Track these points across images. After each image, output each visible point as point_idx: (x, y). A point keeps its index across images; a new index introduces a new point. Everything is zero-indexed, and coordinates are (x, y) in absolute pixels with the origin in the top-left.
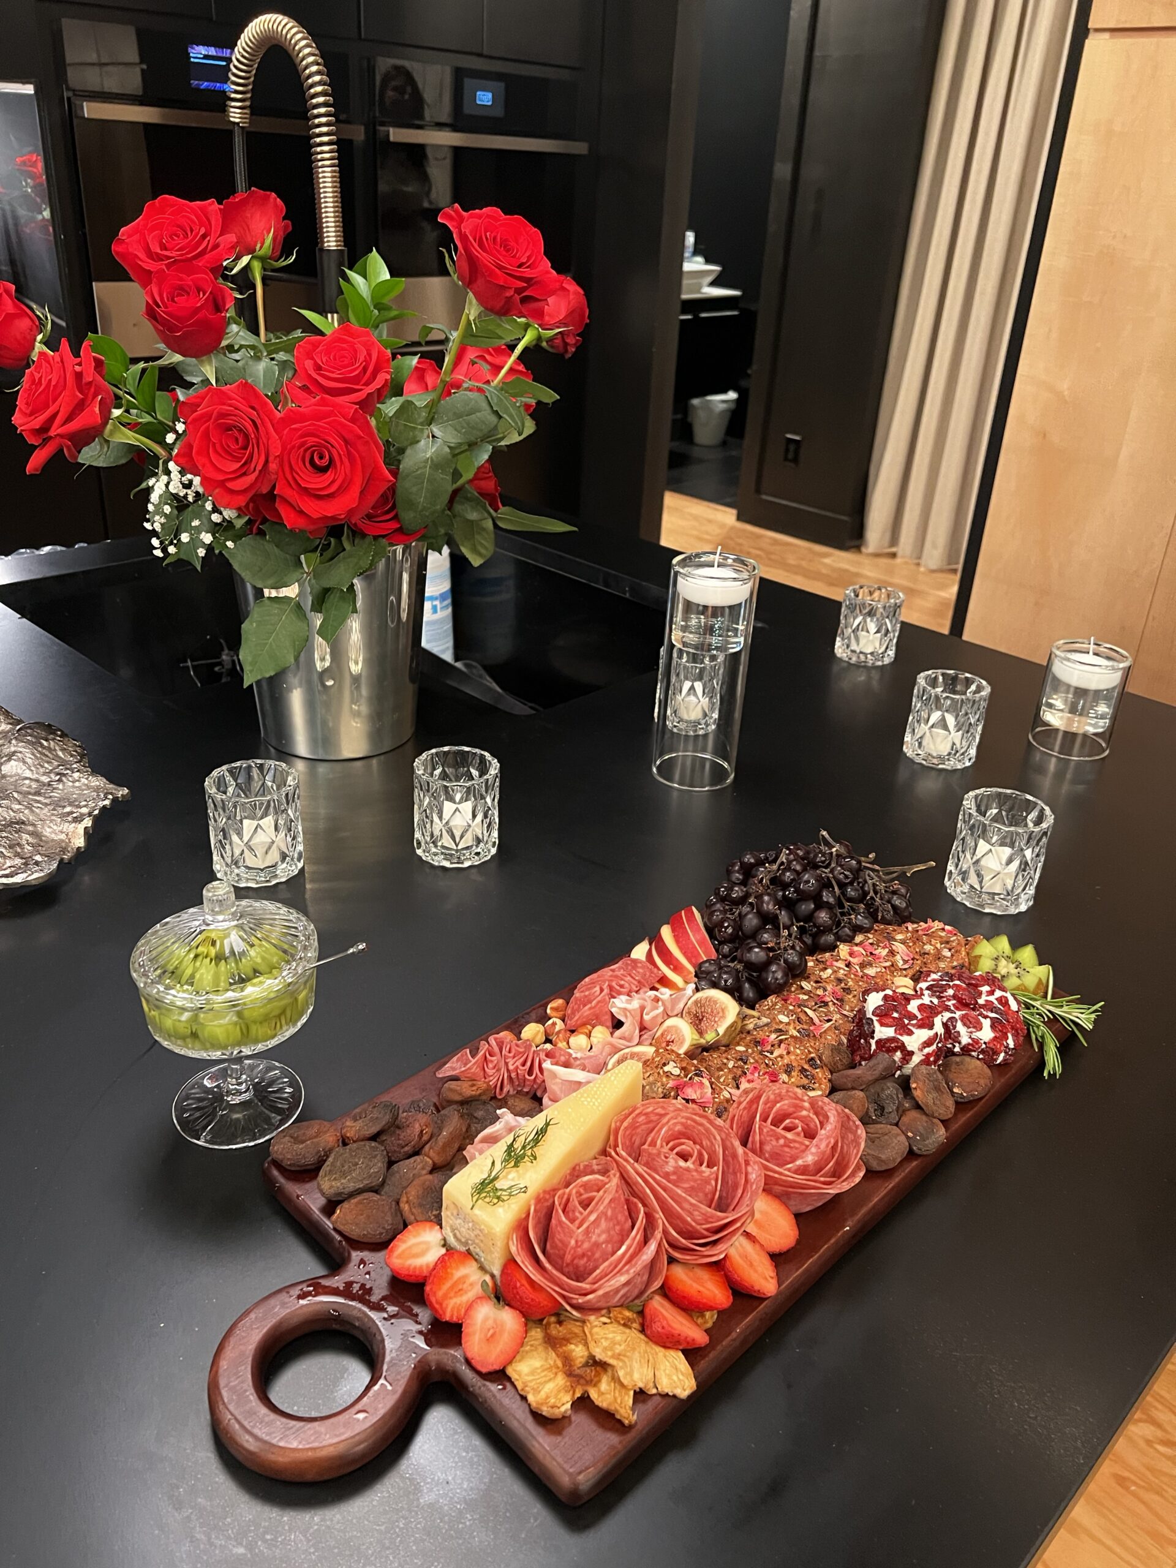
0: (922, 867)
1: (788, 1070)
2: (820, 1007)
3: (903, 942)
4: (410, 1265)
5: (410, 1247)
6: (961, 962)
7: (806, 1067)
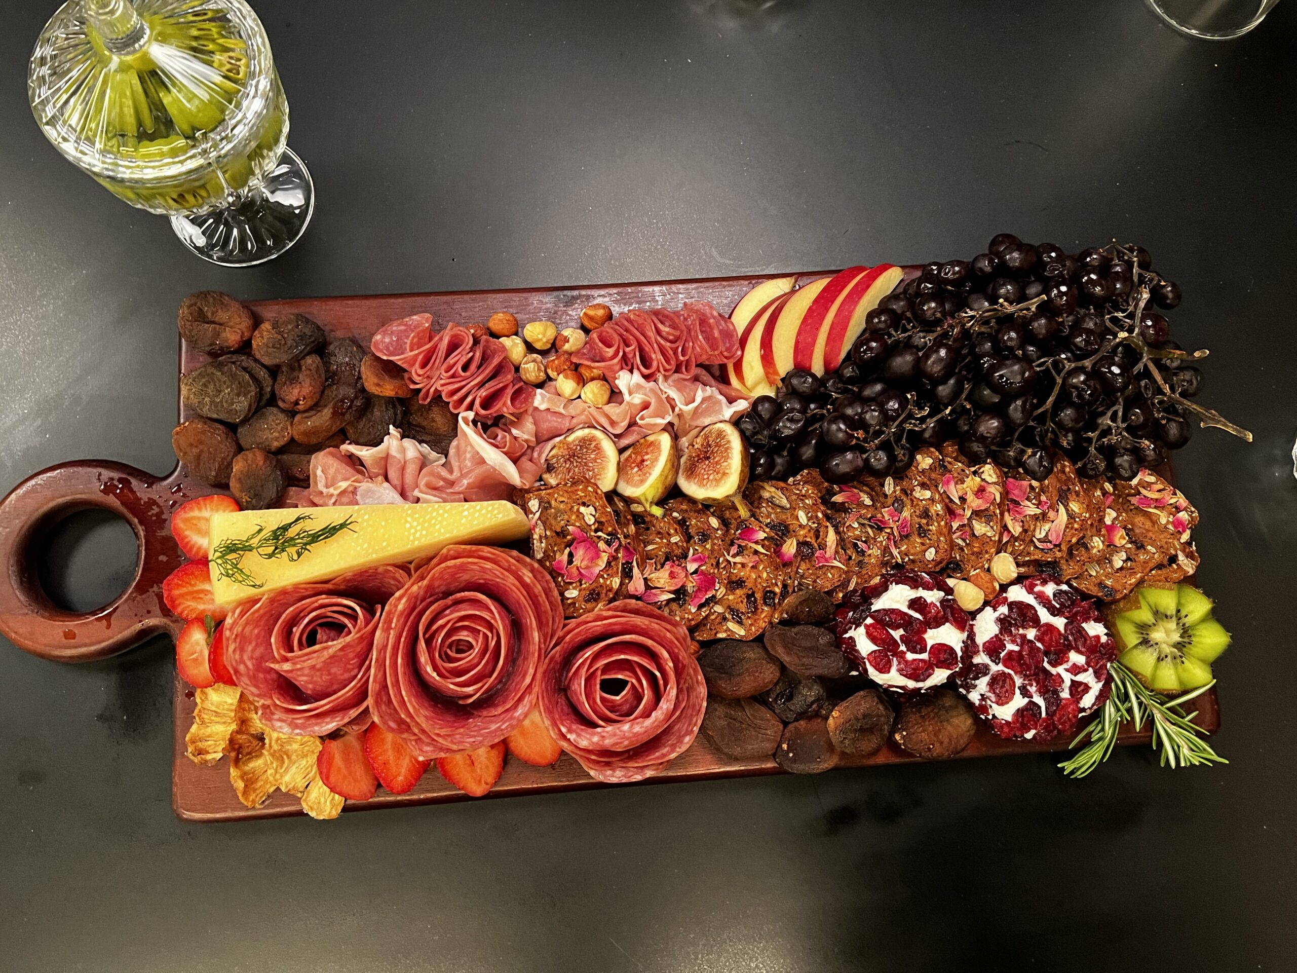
0: (1231, 430)
1: (735, 584)
2: (871, 527)
3: (1071, 516)
4: (186, 537)
5: (199, 518)
6: (1118, 587)
7: (758, 596)
